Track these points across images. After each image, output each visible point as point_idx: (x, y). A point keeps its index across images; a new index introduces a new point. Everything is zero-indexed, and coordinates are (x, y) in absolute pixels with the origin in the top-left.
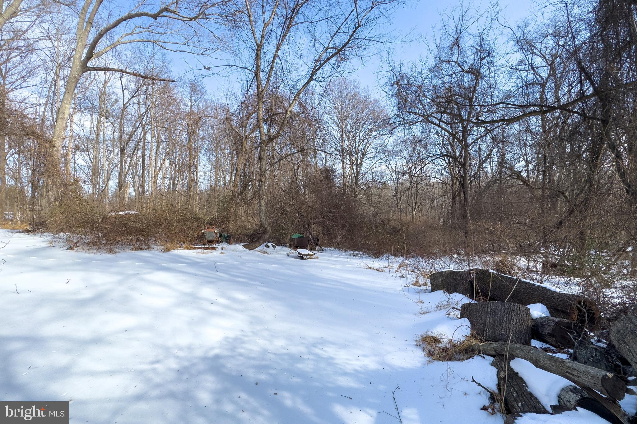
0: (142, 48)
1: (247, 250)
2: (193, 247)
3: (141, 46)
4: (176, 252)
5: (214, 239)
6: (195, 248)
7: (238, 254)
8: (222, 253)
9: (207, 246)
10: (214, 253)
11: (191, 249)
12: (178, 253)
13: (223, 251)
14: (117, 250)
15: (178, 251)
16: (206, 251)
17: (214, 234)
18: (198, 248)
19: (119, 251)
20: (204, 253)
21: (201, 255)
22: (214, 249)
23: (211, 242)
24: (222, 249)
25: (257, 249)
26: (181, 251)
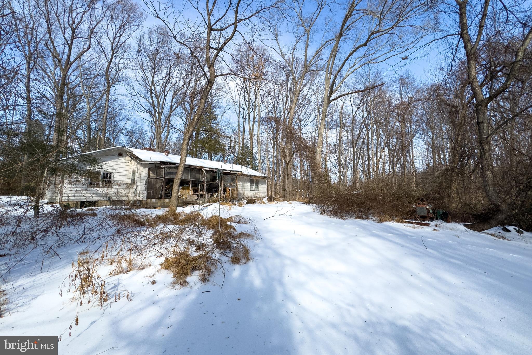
0: (361, 72)
1: (471, 231)
2: (404, 220)
3: (360, 70)
4: (388, 223)
5: (426, 215)
6: (406, 222)
7: (456, 233)
8: (435, 230)
9: (419, 222)
10: (426, 228)
11: (402, 222)
12: (390, 225)
13: (436, 228)
14: (346, 217)
15: (390, 223)
16: (417, 226)
17: (425, 210)
18: (409, 222)
19: (347, 218)
20: (414, 228)
21: (411, 229)
22: (427, 225)
23: (423, 218)
24: (436, 226)
25: (486, 231)
26: (393, 223)
